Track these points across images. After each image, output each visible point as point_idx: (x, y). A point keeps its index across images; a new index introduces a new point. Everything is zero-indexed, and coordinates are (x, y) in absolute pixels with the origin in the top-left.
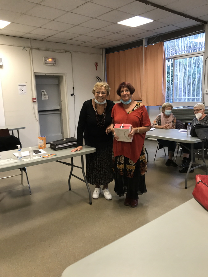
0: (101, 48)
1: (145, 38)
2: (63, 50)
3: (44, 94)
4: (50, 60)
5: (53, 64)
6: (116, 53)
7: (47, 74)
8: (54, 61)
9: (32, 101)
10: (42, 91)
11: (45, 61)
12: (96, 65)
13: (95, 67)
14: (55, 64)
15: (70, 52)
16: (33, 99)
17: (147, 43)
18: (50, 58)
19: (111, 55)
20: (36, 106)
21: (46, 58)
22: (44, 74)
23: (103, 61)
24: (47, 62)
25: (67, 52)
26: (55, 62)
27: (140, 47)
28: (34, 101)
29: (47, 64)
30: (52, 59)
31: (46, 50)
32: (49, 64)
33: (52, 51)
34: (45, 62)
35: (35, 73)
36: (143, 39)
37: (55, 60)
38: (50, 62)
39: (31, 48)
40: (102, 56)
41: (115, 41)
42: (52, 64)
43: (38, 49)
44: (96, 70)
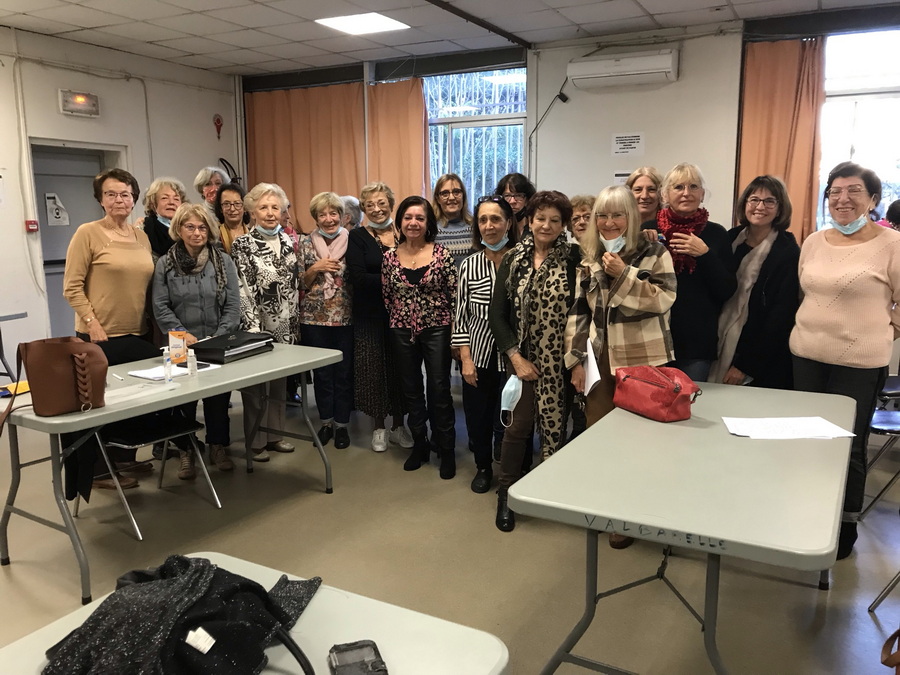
0: (231, 75)
1: (370, 61)
2: (121, 72)
3: (55, 207)
4: (80, 100)
5: (91, 113)
6: (279, 93)
7: (68, 145)
8: (94, 105)
9: (25, 231)
10: (49, 198)
11: (65, 102)
12: (218, 124)
13: (214, 128)
14: (97, 113)
15: (142, 81)
16: (28, 223)
17: (374, 77)
18: (79, 94)
19: (261, 97)
20: (37, 246)
21: (66, 92)
22: (60, 145)
23: (238, 114)
24: (71, 106)
25: (131, 80)
26: (95, 109)
27: (355, 85)
28: (30, 231)
29: (72, 113)
30: (87, 96)
31: (68, 69)
32: (78, 111)
33: (87, 71)
34: (64, 106)
35: (30, 138)
36: (362, 62)
37: (97, 101)
38: (79, 108)
39: (20, 59)
40: (233, 98)
42: (86, 112)
43: (40, 63)
44: (219, 138)
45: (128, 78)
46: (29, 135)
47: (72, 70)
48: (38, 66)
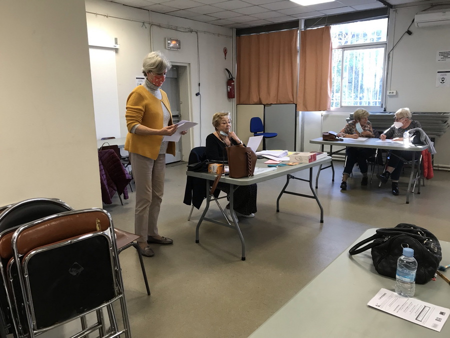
0: (232, 28)
1: (303, 19)
2: (189, 29)
5: (178, 48)
8: (179, 45)
11: (168, 44)
12: (225, 52)
13: (224, 54)
15: (197, 33)
18: (174, 40)
19: (244, 38)
21: (169, 39)
23: (234, 47)
24: (170, 46)
25: (193, 32)
30: (176, 41)
32: (173, 48)
33: (176, 29)
36: (299, 20)
39: (152, 25)
40: (232, 39)
42: (175, 48)
43: (159, 26)
44: (225, 59)
45: (191, 31)
47: (171, 29)
48: (159, 28)
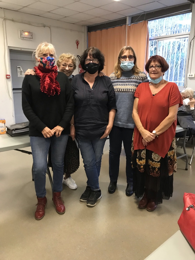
0: (83, 26)
1: (129, 16)
2: (42, 24)
3: (20, 71)
4: (26, 34)
5: (30, 38)
6: (98, 32)
7: (22, 50)
9: (6, 78)
10: (18, 68)
11: (21, 34)
12: (77, 43)
13: (76, 45)
14: (32, 38)
15: (50, 27)
16: (7, 75)
17: (130, 22)
18: (26, 32)
19: (93, 33)
20: (10, 84)
21: (21, 31)
22: (20, 49)
23: (85, 40)
24: (23, 36)
25: (46, 27)
26: (32, 37)
27: (123, 26)
28: (7, 78)
29: (23, 38)
30: (29, 32)
31: (22, 23)
32: (25, 38)
33: (29, 24)
34: (21, 36)
36: (126, 17)
37: (32, 35)
38: (26, 36)
39: (5, 19)
40: (83, 34)
41: (97, 17)
42: (28, 38)
43: (13, 20)
44: (77, 48)
45: (44, 26)
46: (8, 46)
47: (24, 23)
48: (12, 22)
